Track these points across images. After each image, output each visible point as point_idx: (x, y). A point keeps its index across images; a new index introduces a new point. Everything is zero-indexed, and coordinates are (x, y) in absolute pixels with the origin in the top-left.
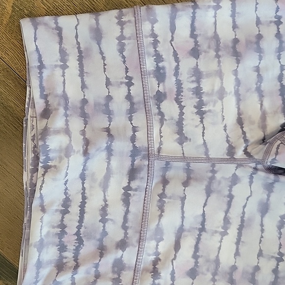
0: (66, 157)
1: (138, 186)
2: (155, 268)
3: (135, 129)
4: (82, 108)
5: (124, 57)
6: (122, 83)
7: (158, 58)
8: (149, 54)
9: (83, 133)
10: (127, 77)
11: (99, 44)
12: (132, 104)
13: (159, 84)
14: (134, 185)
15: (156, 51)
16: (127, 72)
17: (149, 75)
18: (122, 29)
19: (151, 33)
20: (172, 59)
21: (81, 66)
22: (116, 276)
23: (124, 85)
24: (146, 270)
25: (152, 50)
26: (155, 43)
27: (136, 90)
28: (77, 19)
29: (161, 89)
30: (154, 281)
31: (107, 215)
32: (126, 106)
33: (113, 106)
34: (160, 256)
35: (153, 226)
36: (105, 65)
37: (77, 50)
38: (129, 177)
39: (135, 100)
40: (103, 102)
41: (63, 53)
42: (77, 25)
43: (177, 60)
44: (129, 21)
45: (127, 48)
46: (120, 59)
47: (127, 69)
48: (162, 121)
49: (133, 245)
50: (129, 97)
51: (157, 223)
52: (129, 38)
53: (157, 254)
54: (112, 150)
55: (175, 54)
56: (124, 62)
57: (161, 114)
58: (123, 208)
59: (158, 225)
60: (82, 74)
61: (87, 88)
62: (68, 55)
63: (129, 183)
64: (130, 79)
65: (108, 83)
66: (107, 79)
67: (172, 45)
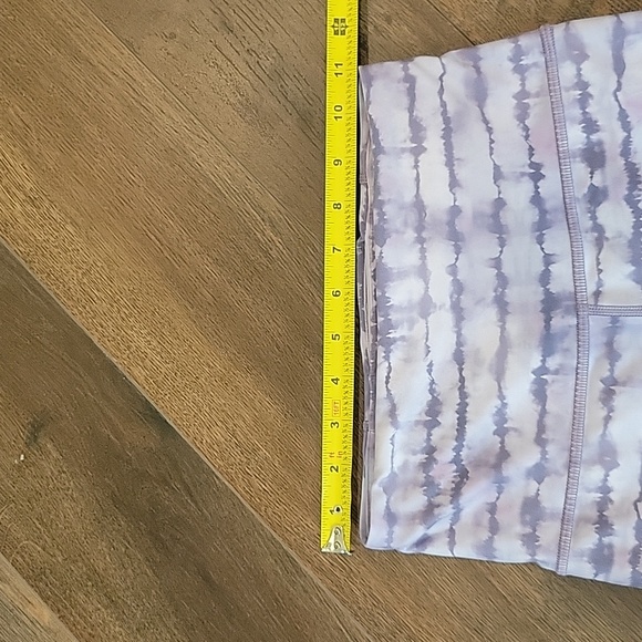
0: (422, 317)
1: (561, 365)
2: (601, 516)
3: (548, 259)
4: (451, 223)
5: (526, 129)
6: (523, 174)
7: (590, 126)
8: (573, 121)
9: (453, 270)
10: (532, 166)
11: (481, 107)
12: (543, 212)
13: (592, 173)
14: (552, 363)
15: (585, 113)
16: (531, 155)
17: (574, 158)
18: (523, 80)
19: (576, 81)
20: (617, 125)
21: (449, 147)
22: (528, 530)
23: (526, 178)
24: (584, 520)
25: (577, 112)
26: (584, 100)
27: (550, 187)
28: (443, 64)
29: (597, 180)
30: (600, 540)
31: (506, 421)
32: (532, 215)
33: (507, 218)
34: (612, 495)
35: (593, 437)
36: (492, 141)
37: (441, 119)
38: (544, 350)
39: (548, 205)
40: (488, 210)
41: (416, 128)
42: (442, 75)
43: (626, 126)
44: (535, 65)
45: (533, 112)
46: (520, 132)
47: (531, 149)
48: (600, 242)
49: (557, 473)
50: (537, 200)
51: (601, 432)
52: (538, 95)
53: (605, 490)
54: (507, 303)
55: (623, 116)
56: (527, 137)
57: (598, 229)
58: (535, 406)
59: (604, 435)
60: (450, 162)
61: (459, 186)
62: (425, 129)
63: (544, 361)
64: (536, 166)
65: (498, 175)
66: (496, 168)
67: (617, 100)
